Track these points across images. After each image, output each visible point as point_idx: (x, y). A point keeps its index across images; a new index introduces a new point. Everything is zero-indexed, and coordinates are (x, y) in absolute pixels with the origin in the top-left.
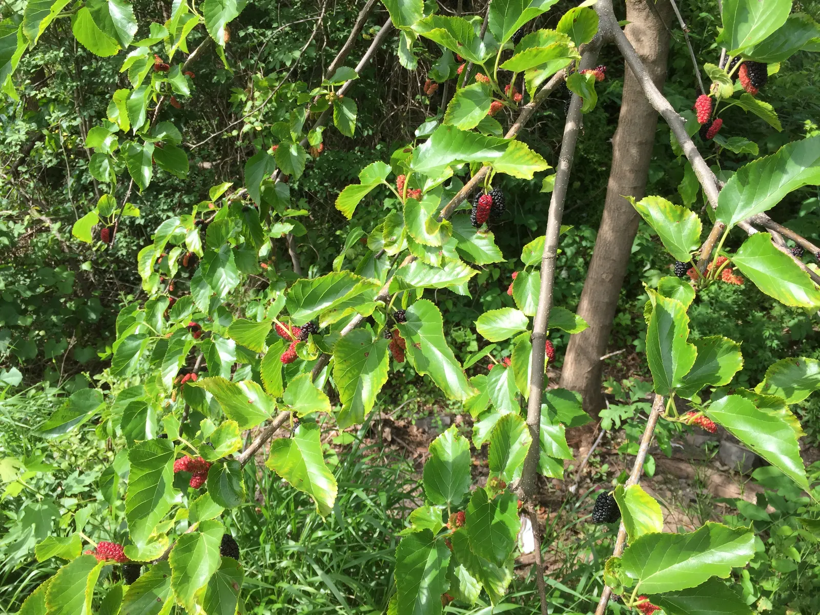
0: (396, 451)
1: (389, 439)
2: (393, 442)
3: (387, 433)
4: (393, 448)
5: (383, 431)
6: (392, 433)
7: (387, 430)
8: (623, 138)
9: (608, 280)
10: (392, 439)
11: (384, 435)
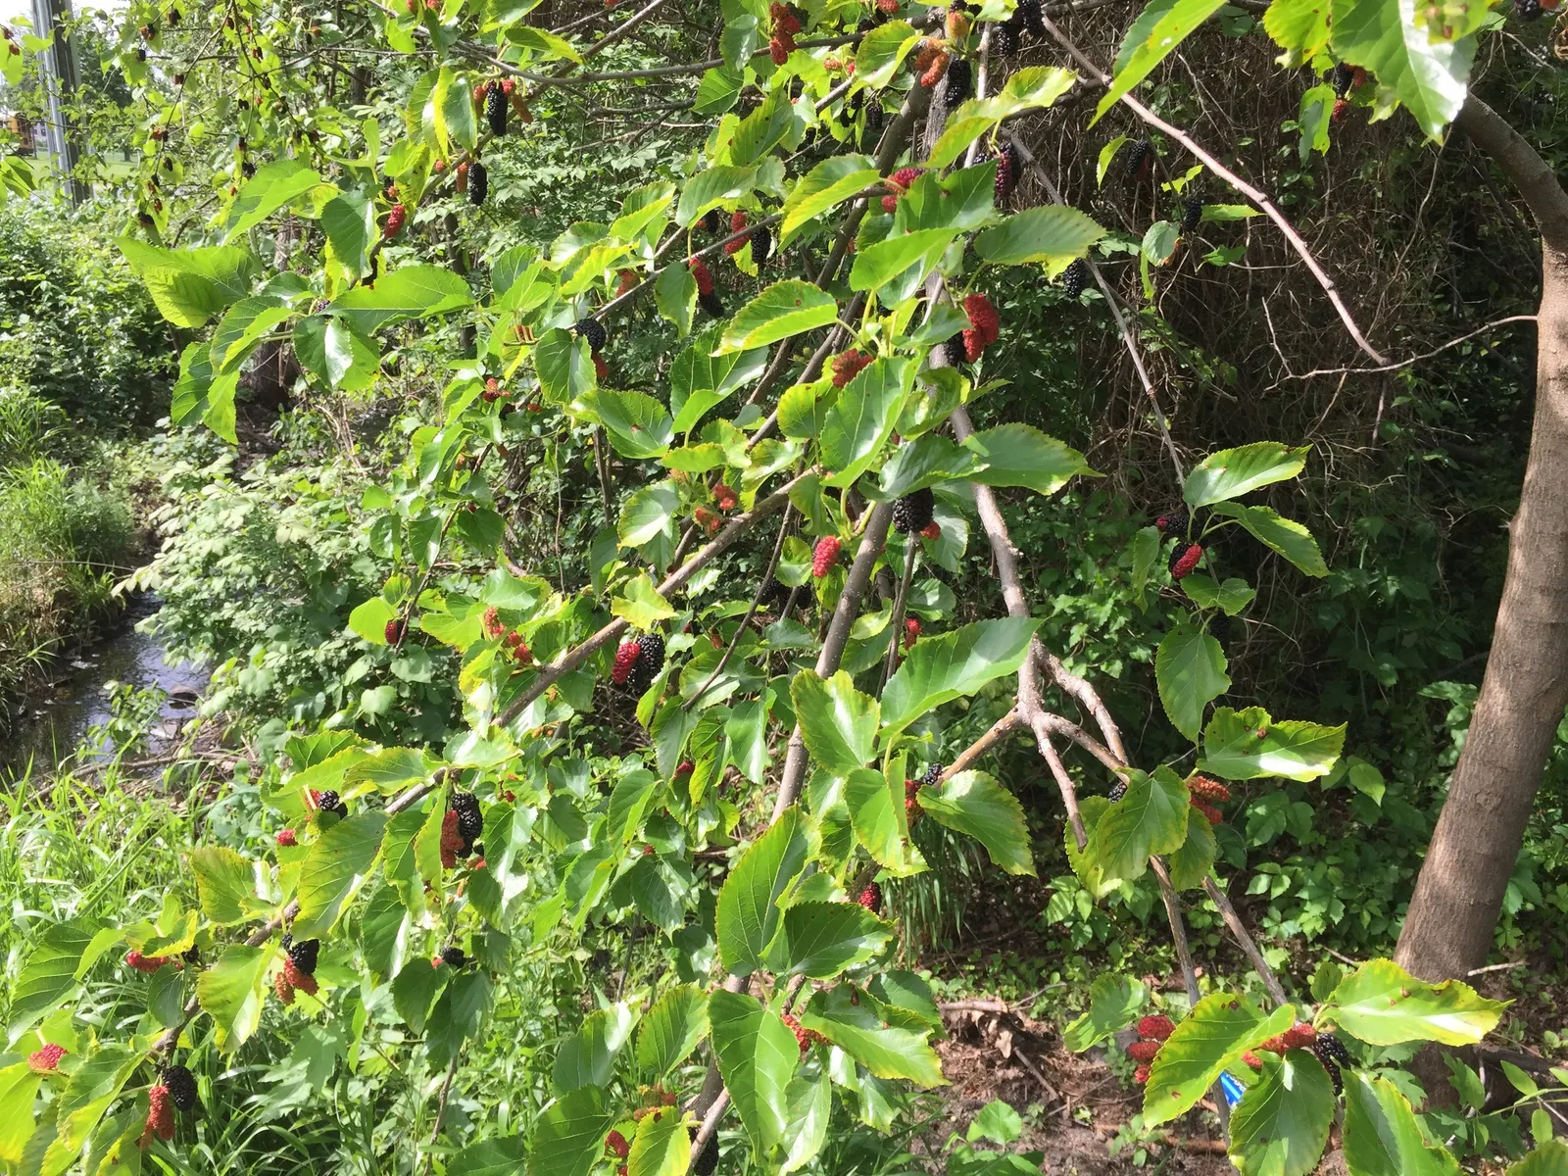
0: (1016, 1079)
1: (1007, 1054)
2: (1013, 1061)
3: (1005, 1042)
4: (1012, 1073)
5: (997, 1036)
6: (1014, 1043)
7: (1006, 1035)
8: (1528, 522)
9: (1489, 808)
10: (1013, 1053)
11: (999, 1043)
